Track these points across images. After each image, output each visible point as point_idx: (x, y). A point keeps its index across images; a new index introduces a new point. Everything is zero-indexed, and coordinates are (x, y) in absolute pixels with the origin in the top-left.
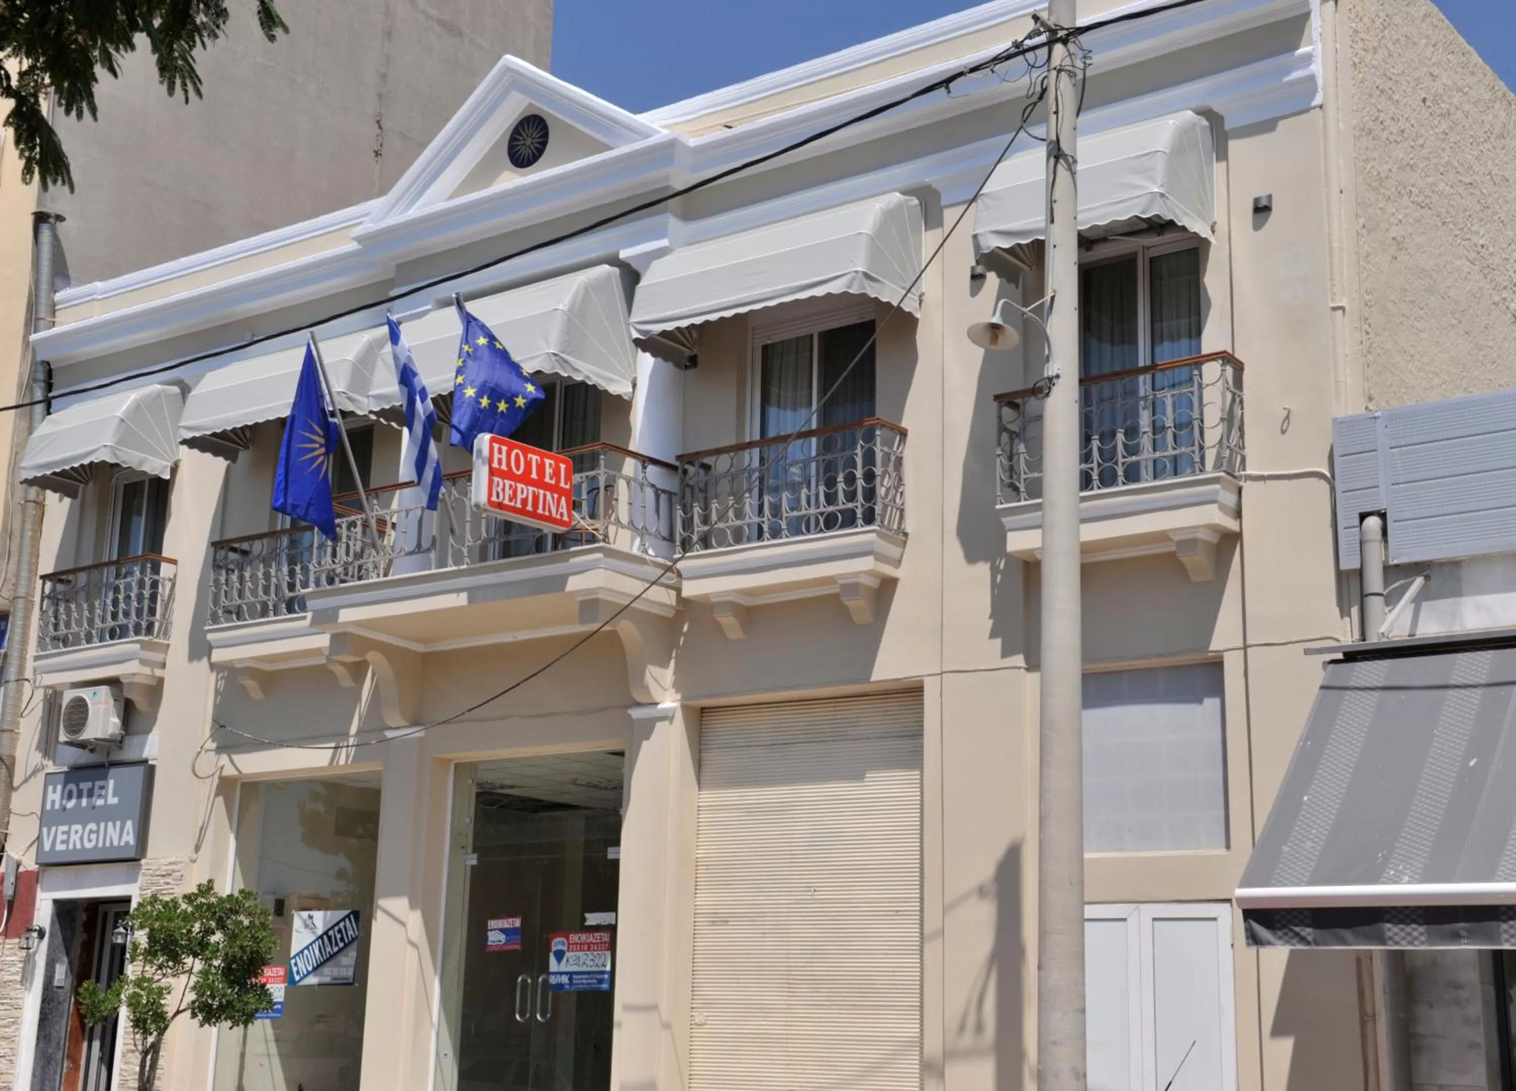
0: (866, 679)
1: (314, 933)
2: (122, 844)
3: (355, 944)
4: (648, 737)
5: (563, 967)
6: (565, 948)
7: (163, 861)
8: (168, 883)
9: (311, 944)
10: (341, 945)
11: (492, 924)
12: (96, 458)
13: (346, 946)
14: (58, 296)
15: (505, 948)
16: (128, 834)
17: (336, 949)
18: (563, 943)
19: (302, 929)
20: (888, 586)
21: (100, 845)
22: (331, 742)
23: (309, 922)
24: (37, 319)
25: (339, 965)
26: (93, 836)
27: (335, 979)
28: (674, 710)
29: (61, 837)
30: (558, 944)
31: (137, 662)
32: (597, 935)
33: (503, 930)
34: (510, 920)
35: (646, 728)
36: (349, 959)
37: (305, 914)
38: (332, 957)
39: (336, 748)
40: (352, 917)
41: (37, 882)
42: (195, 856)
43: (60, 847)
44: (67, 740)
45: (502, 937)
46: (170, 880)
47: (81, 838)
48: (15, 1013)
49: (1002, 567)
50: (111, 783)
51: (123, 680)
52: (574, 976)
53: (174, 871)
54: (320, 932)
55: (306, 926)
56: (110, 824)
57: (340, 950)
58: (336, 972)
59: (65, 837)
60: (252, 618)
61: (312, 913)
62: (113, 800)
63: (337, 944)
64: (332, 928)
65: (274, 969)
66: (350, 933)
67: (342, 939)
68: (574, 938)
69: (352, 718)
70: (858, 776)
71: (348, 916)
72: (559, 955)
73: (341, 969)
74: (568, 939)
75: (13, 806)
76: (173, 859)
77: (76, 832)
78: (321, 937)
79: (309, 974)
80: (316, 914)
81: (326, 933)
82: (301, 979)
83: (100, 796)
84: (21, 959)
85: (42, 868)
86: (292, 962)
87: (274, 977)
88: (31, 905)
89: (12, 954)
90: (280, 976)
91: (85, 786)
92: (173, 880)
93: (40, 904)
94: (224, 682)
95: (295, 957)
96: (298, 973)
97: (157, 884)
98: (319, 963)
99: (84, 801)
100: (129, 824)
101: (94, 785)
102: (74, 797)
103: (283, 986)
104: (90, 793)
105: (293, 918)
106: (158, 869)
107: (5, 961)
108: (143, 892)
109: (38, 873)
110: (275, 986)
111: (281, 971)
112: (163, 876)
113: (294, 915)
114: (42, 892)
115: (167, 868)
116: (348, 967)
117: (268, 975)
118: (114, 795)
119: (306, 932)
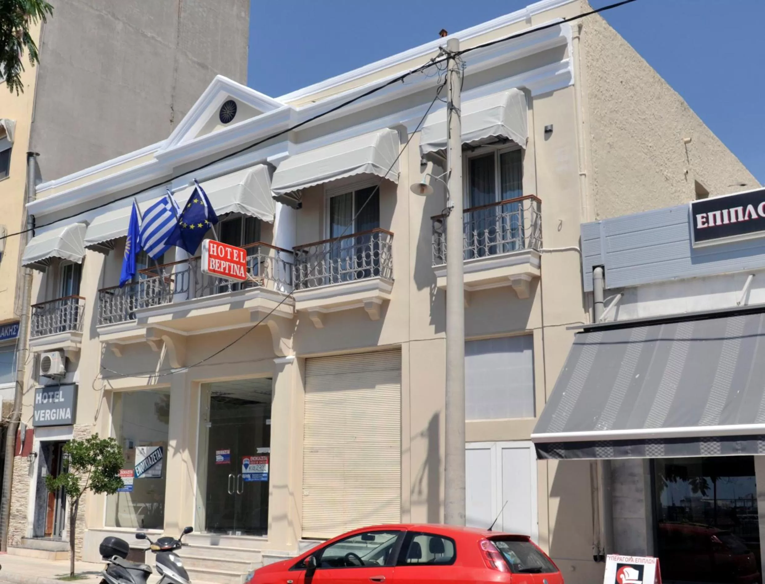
0: (376, 345)
1: (144, 456)
3: (161, 461)
4: (282, 371)
5: (248, 471)
6: (248, 463)
7: (82, 425)
8: (84, 435)
9: (143, 460)
10: (156, 461)
11: (218, 452)
12: (51, 255)
13: (158, 461)
14: (37, 187)
15: (224, 463)
16: (68, 414)
17: (153, 463)
18: (248, 461)
19: (140, 454)
20: (385, 303)
21: (57, 418)
22: (148, 374)
23: (142, 452)
24: (29, 197)
25: (155, 470)
27: (154, 475)
28: (294, 359)
29: (42, 415)
30: (245, 461)
31: (69, 341)
32: (262, 457)
33: (223, 455)
34: (225, 451)
35: (281, 367)
36: (159, 467)
37: (140, 448)
38: (152, 466)
39: (150, 377)
40: (160, 449)
41: (33, 433)
42: (95, 423)
43: (42, 419)
44: (43, 374)
45: (222, 458)
48: (27, 487)
49: (435, 293)
50: (61, 392)
51: (65, 349)
52: (253, 475)
53: (86, 430)
54: (146, 455)
55: (141, 453)
56: (61, 410)
57: (155, 463)
58: (154, 472)
60: (115, 322)
61: (144, 447)
62: (62, 400)
63: (154, 461)
64: (152, 454)
65: (129, 471)
66: (159, 456)
67: (156, 459)
68: (253, 458)
69: (157, 365)
70: (372, 387)
71: (158, 449)
72: (246, 466)
74: (250, 459)
75: (23, 402)
76: (87, 424)
77: (48, 413)
78: (147, 458)
79: (143, 473)
80: (145, 448)
81: (149, 456)
82: (140, 475)
83: (57, 398)
84: (28, 465)
85: (35, 428)
86: (136, 468)
87: (129, 474)
88: (31, 443)
89: (25, 463)
90: (131, 474)
91: (51, 394)
92: (86, 433)
93: (35, 443)
94: (105, 349)
95: (137, 466)
96: (138, 472)
97: (80, 435)
98: (147, 468)
99: (51, 400)
100: (68, 410)
101: (54, 393)
102: (47, 398)
103: (132, 478)
104: (53, 397)
105: (135, 450)
106: (80, 429)
107: (22, 466)
108: (75, 438)
109: (34, 430)
110: (129, 478)
111: (132, 472)
112: (82, 432)
113: (136, 448)
114: (35, 438)
115: (84, 428)
116: (158, 470)
117: (126, 473)
118: (62, 397)
119: (141, 455)
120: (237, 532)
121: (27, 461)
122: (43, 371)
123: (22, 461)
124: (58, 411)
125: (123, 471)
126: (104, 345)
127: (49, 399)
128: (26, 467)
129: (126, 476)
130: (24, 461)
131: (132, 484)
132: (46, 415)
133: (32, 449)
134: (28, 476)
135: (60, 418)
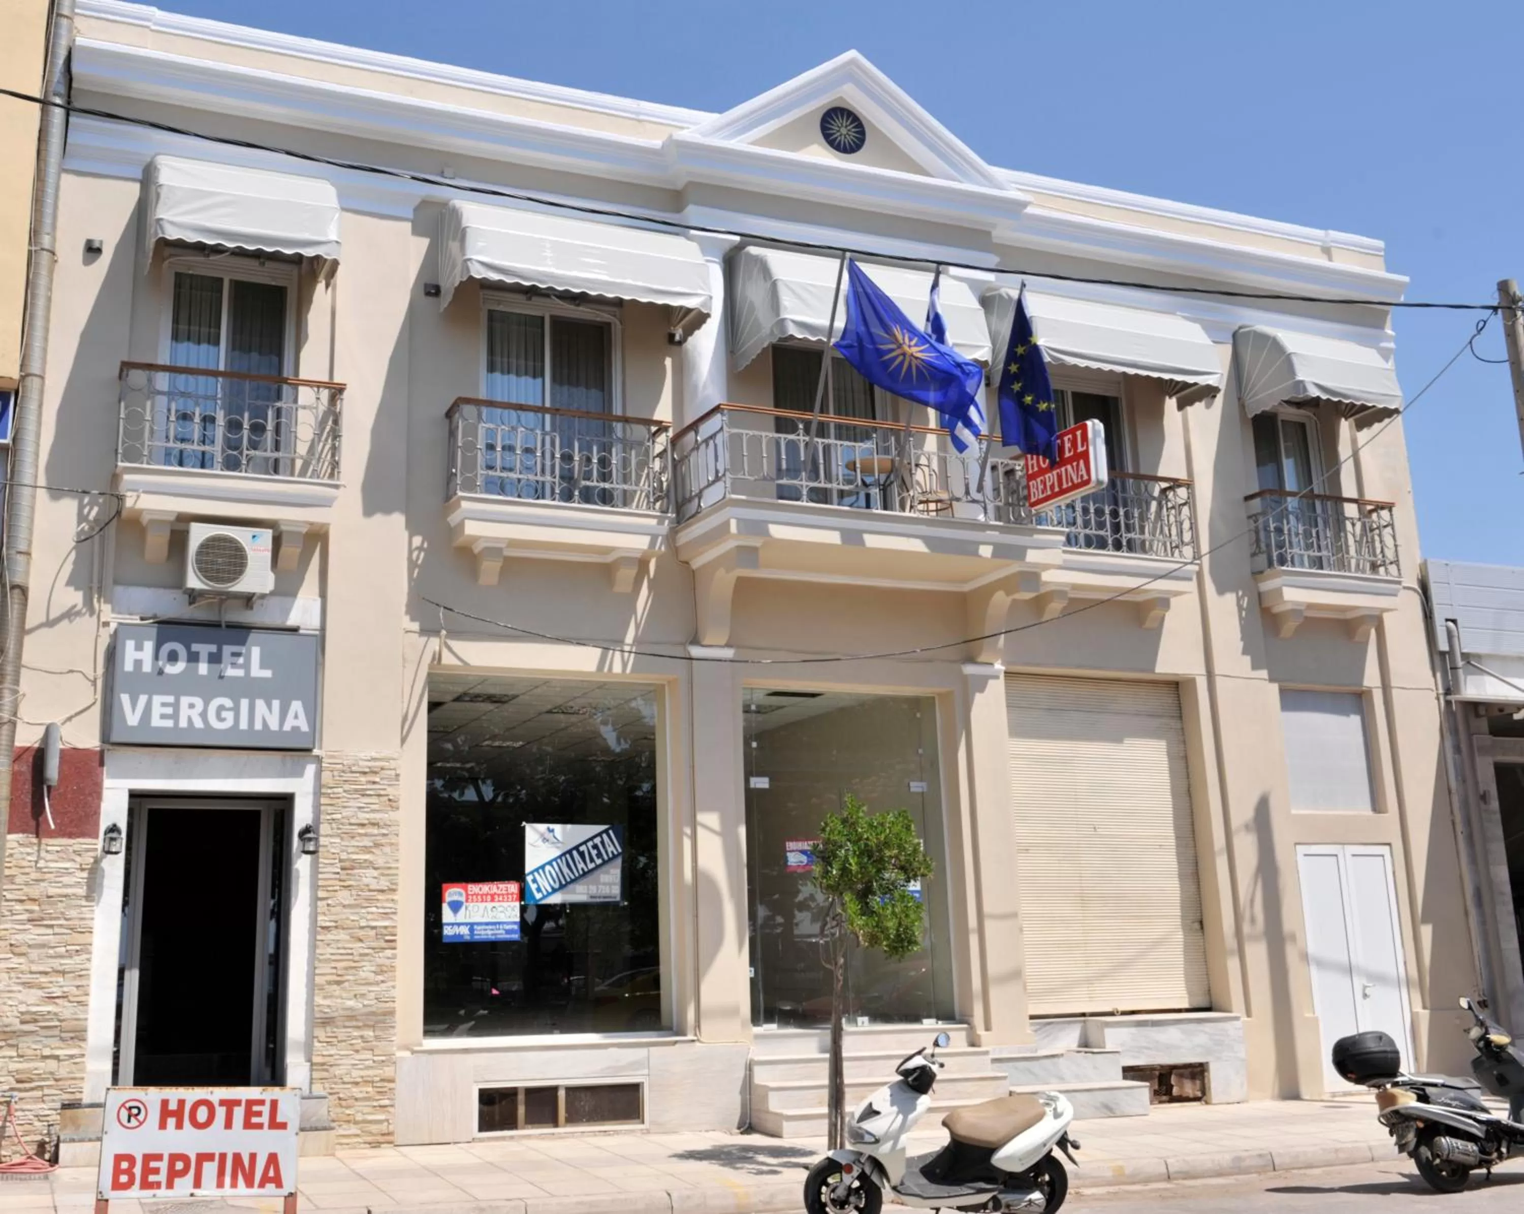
1: (557, 847)
2: (287, 727)
3: (618, 862)
4: (982, 689)
7: (362, 755)
8: (374, 783)
9: (555, 860)
10: (599, 861)
11: (790, 845)
13: (605, 862)
15: (804, 868)
16: (296, 717)
17: (591, 866)
19: (540, 842)
21: (244, 725)
23: (548, 835)
25: (597, 883)
26: (229, 716)
27: (592, 897)
29: (157, 710)
33: (803, 852)
34: (808, 843)
35: (981, 683)
36: (610, 876)
37: (542, 827)
38: (585, 874)
40: (611, 832)
41: (102, 764)
43: (156, 722)
45: (804, 859)
46: (377, 780)
47: (204, 715)
51: (282, 525)
53: (382, 769)
54: (564, 847)
55: (545, 840)
57: (598, 867)
58: (593, 890)
59: (169, 711)
61: (552, 826)
62: (259, 673)
63: (592, 860)
64: (585, 843)
65: (501, 885)
66: (611, 849)
67: (599, 855)
70: (1119, 740)
71: (606, 831)
73: (600, 887)
76: (374, 755)
77: (192, 706)
78: (570, 852)
79: (554, 891)
80: (557, 828)
81: (577, 848)
82: (544, 897)
83: (234, 665)
84: (84, 866)
85: (107, 746)
86: (529, 879)
87: (503, 895)
88: (90, 794)
89: (63, 860)
90: (512, 894)
91: (204, 649)
92: (382, 779)
93: (106, 794)
94: (422, 555)
95: (532, 873)
96: (539, 890)
97: (355, 782)
98: (568, 880)
99: (203, 668)
100: (296, 706)
101: (220, 650)
102: (182, 661)
103: (517, 904)
104: (214, 659)
105: (523, 830)
106: (354, 765)
107: (46, 867)
108: (329, 791)
109: (102, 753)
110: (505, 904)
111: (513, 887)
112: (365, 773)
113: (524, 827)
114: (108, 778)
115: (370, 764)
116: (610, 884)
117: (492, 892)
118: (263, 666)
119: (545, 846)
120: (860, 1019)
121: (74, 852)
122: (206, 577)
123: (47, 851)
124: (244, 703)
125: (481, 885)
126: (417, 541)
127: (193, 665)
128: (70, 873)
129: (493, 900)
130: (58, 852)
131: (518, 919)
132: (184, 712)
133: (97, 813)
134: (84, 903)
135: (258, 726)
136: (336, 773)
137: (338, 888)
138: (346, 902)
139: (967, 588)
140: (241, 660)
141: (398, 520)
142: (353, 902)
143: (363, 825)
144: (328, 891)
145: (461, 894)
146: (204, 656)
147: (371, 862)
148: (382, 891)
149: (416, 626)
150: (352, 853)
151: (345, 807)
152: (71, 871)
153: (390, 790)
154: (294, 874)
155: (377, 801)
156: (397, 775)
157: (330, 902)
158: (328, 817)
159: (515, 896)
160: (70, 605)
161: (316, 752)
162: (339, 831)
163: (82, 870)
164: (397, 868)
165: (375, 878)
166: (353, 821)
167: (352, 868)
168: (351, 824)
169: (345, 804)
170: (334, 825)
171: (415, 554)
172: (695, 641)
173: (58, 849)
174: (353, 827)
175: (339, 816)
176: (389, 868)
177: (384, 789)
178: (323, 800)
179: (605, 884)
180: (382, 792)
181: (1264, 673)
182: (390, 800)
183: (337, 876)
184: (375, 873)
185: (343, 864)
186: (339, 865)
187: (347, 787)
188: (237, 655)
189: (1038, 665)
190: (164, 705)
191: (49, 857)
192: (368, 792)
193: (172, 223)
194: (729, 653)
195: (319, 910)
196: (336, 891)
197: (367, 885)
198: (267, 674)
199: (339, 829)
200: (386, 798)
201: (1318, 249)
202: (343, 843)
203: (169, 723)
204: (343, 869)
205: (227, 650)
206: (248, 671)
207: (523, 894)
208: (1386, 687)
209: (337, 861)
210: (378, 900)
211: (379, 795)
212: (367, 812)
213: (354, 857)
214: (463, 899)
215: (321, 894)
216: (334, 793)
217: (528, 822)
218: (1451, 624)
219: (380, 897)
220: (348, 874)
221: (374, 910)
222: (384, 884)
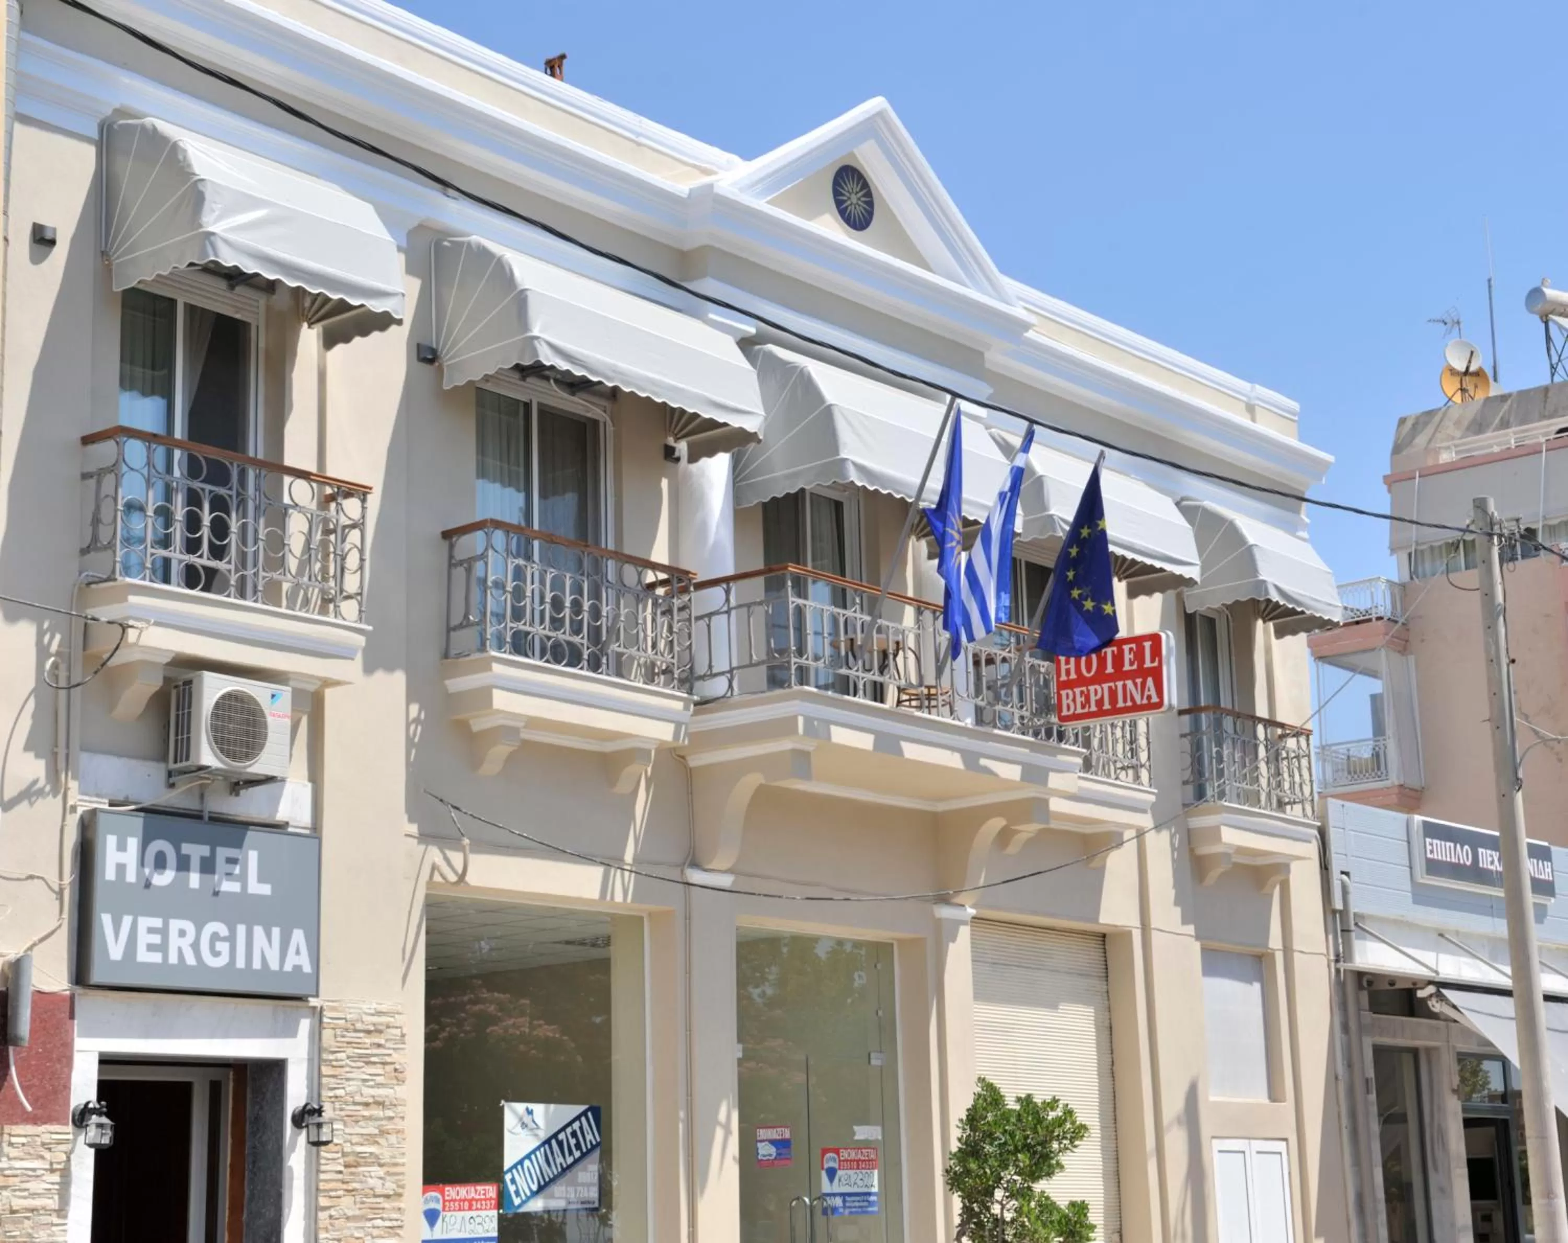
1: (536, 1135)
2: (288, 967)
3: (596, 1154)
4: (952, 940)
5: (836, 1188)
6: (835, 1165)
7: (365, 1007)
8: (379, 1046)
9: (533, 1152)
10: (577, 1154)
11: (761, 1133)
13: (584, 1155)
15: (777, 1163)
16: (298, 952)
17: (570, 1160)
18: (834, 1160)
19: (519, 1129)
21: (241, 963)
23: (527, 1119)
25: (576, 1183)
26: (223, 947)
27: (571, 1203)
29: (144, 939)
30: (828, 1160)
32: (868, 1151)
33: (773, 1142)
34: (780, 1130)
35: (952, 930)
36: (589, 1173)
37: (520, 1107)
38: (565, 1170)
40: (590, 1114)
41: (70, 1015)
43: (143, 956)
45: (772, 1150)
46: (382, 1042)
47: (196, 946)
50: (250, 856)
52: (847, 1198)
53: (388, 1027)
54: (543, 1135)
55: (524, 1125)
56: (258, 931)
57: (576, 1161)
58: (573, 1193)
59: (156, 939)
61: (531, 1106)
62: (257, 888)
63: (571, 1153)
64: (563, 1129)
65: (479, 1188)
66: (589, 1137)
67: (578, 1146)
70: (1053, 1006)
71: (584, 1113)
72: (832, 1173)
73: (579, 1188)
74: (838, 1155)
77: (182, 933)
78: (548, 1142)
79: (535, 1194)
80: (539, 1109)
81: (555, 1136)
82: (523, 1203)
83: (229, 874)
84: (55, 1166)
85: (79, 990)
86: (508, 1177)
87: (481, 1200)
88: (59, 1060)
89: (30, 1156)
90: (491, 1199)
91: (196, 851)
92: (387, 1040)
93: (78, 1059)
94: (419, 728)
95: (510, 1170)
96: (517, 1193)
97: (358, 1045)
98: (547, 1179)
99: (194, 879)
100: (298, 936)
101: (213, 852)
102: (171, 869)
103: (494, 1213)
104: (208, 867)
105: (502, 1109)
106: (357, 1021)
107: (10, 1169)
108: (331, 1057)
109: (72, 998)
110: (483, 1213)
111: (491, 1191)
112: (368, 1032)
113: (503, 1106)
114: (79, 1036)
115: (376, 1019)
116: (589, 1185)
117: (470, 1197)
118: (261, 879)
119: (524, 1133)
121: (43, 1144)
122: (222, 750)
123: (11, 1144)
124: (241, 930)
125: (458, 1188)
126: (414, 709)
127: (182, 874)
128: (37, 1176)
129: (470, 1209)
130: (23, 1145)
131: (495, 1234)
132: (174, 942)
133: (67, 1087)
134: (56, 1220)
135: (257, 965)
136: (339, 1032)
137: (341, 1193)
138: (350, 1213)
139: (941, 807)
140: (237, 870)
141: (399, 679)
142: (357, 1212)
143: (367, 1105)
144: (331, 1197)
145: (438, 1201)
146: (195, 863)
147: (377, 1157)
148: (387, 1197)
149: (414, 829)
150: (357, 1144)
151: (348, 1079)
152: (39, 1172)
153: (396, 1057)
154: (286, 1175)
155: (380, 1071)
156: (403, 1036)
157: (333, 1212)
158: (331, 1094)
159: (493, 1202)
160: (31, 778)
161: (313, 1002)
162: (343, 1113)
163: (52, 1171)
164: (403, 1165)
165: (381, 1178)
166: (358, 1099)
167: (357, 1165)
168: (355, 1104)
169: (349, 1075)
170: (337, 1105)
171: (412, 727)
172: (695, 864)
173: (23, 1140)
174: (358, 1108)
175: (340, 1092)
176: (396, 1165)
177: (390, 1055)
178: (325, 1070)
179: (583, 1185)
180: (388, 1059)
181: (1190, 929)
182: (396, 1070)
183: (340, 1176)
184: (381, 1172)
185: (346, 1159)
186: (341, 1161)
187: (350, 1051)
188: (232, 861)
189: (999, 908)
190: (151, 930)
191: (13, 1152)
192: (373, 1059)
193: (226, 241)
194: (726, 881)
195: (321, 1224)
196: (339, 1197)
197: (372, 1189)
198: (265, 889)
199: (342, 1110)
200: (392, 1067)
201: (1243, 406)
202: (348, 1131)
203: (157, 958)
204: (346, 1166)
205: (223, 853)
206: (244, 886)
207: (502, 1200)
208: (1288, 950)
209: (339, 1155)
210: (383, 1209)
211: (384, 1064)
212: (372, 1087)
213: (359, 1149)
214: (439, 1207)
215: (323, 1202)
216: (337, 1060)
217: (507, 1100)
218: (1344, 877)
219: (386, 1205)
220: (352, 1174)
221: (379, 1222)
222: (390, 1187)
